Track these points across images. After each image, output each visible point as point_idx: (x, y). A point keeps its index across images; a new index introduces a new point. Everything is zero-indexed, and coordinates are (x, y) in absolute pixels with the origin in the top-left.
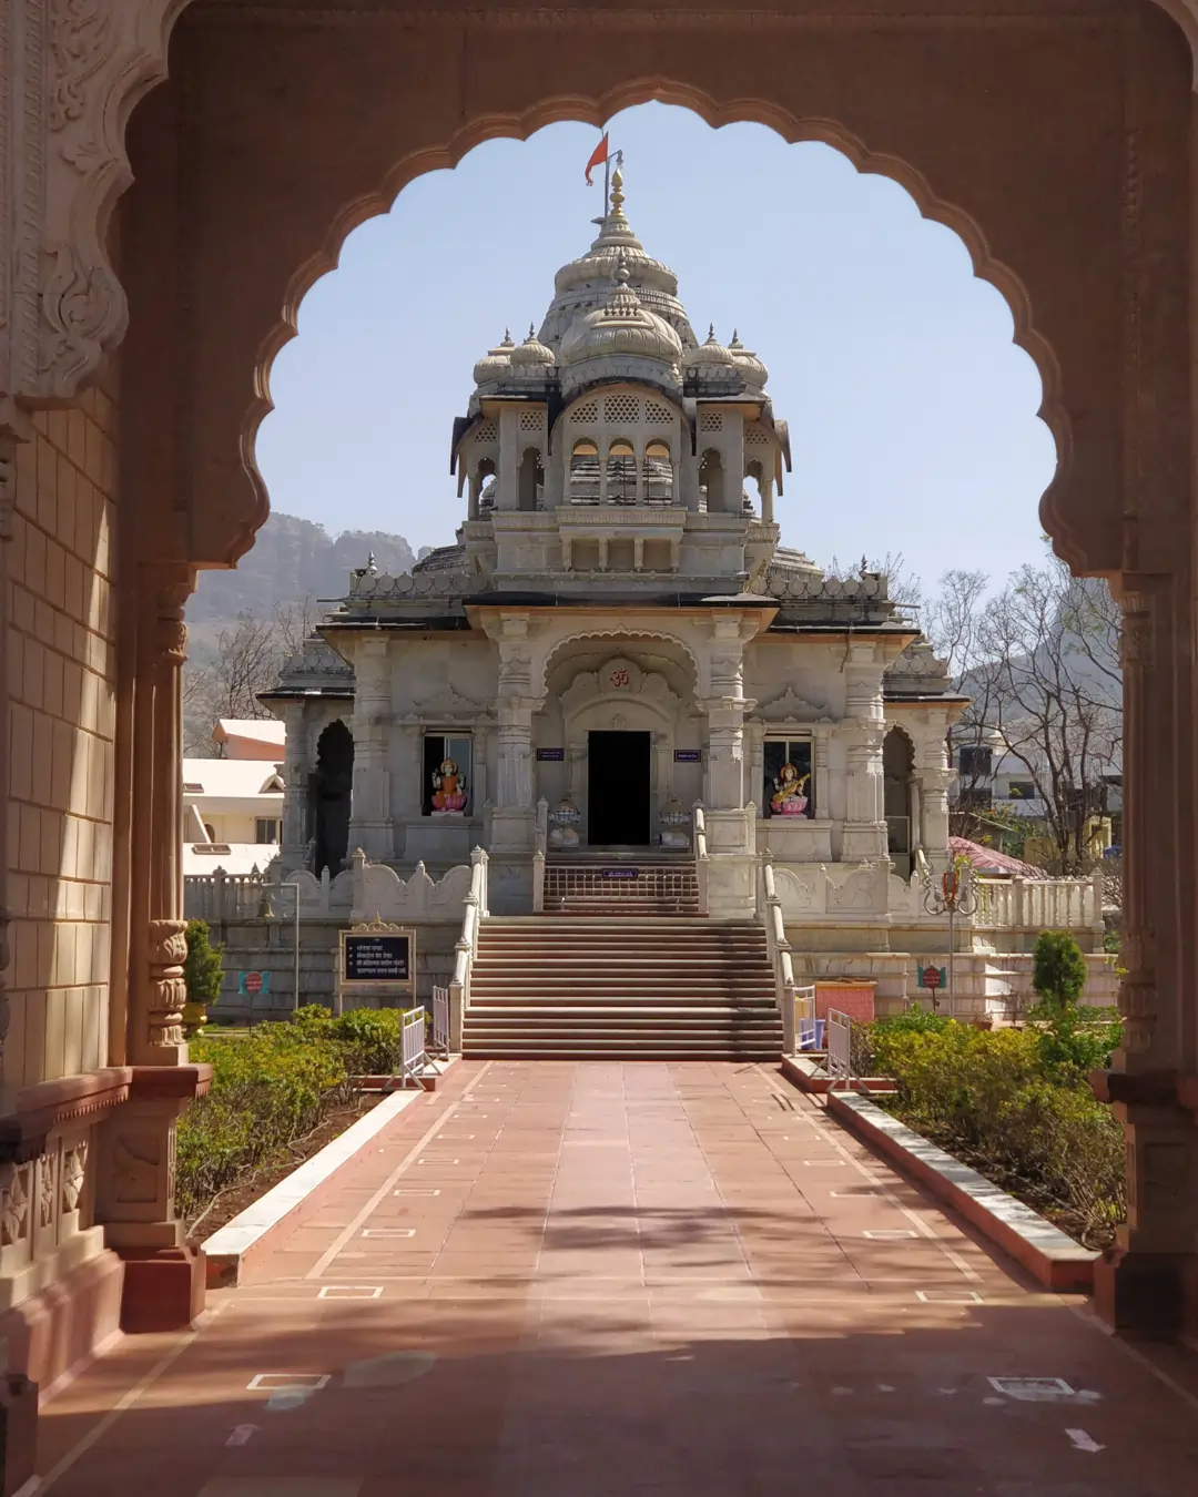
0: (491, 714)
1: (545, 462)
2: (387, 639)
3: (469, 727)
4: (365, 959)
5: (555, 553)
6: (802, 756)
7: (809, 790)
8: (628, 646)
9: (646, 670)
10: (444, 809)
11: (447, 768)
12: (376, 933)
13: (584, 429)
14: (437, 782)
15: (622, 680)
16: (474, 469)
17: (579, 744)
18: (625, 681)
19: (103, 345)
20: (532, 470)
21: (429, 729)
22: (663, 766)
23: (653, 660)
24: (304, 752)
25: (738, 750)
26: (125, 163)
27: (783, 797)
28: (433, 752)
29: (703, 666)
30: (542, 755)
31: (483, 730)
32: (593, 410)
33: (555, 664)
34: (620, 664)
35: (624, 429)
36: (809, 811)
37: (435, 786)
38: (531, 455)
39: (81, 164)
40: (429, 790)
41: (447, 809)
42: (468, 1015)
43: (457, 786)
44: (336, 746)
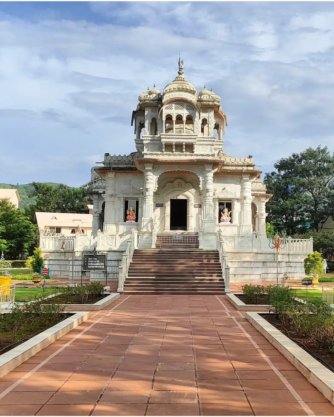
2: (114, 173)
3: (137, 198)
4: (91, 263)
5: (160, 147)
7: (231, 215)
8: (181, 175)
9: (186, 182)
10: (130, 220)
11: (131, 209)
14: (128, 213)
16: (138, 124)
18: (180, 185)
21: (126, 198)
23: (188, 179)
25: (211, 205)
27: (223, 217)
29: (201, 179)
30: (156, 205)
31: (141, 198)
32: (171, 107)
33: (161, 180)
34: (179, 180)
35: (180, 112)
36: (231, 221)
37: (127, 214)
38: (154, 119)
41: (131, 220)
43: (134, 214)
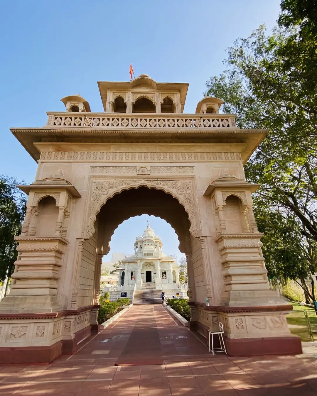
0: (137, 270)
1: (142, 246)
2: (128, 263)
3: (135, 271)
4: (122, 295)
5: (143, 255)
6: (165, 273)
7: (166, 276)
8: (149, 263)
10: (133, 279)
11: (133, 275)
12: (124, 292)
13: (145, 243)
14: (132, 277)
15: (149, 266)
16: (136, 247)
17: (145, 273)
19: (92, 234)
20: (141, 247)
21: (132, 271)
22: (152, 274)
23: (152, 264)
24: (121, 274)
25: (159, 273)
26: (96, 219)
27: (163, 277)
28: (132, 274)
29: (156, 264)
30: (142, 274)
33: (143, 265)
34: (149, 265)
35: (148, 243)
36: (166, 278)
38: (141, 246)
39: (92, 219)
40: (131, 277)
42: (134, 300)
43: (134, 277)
44: (123, 273)
